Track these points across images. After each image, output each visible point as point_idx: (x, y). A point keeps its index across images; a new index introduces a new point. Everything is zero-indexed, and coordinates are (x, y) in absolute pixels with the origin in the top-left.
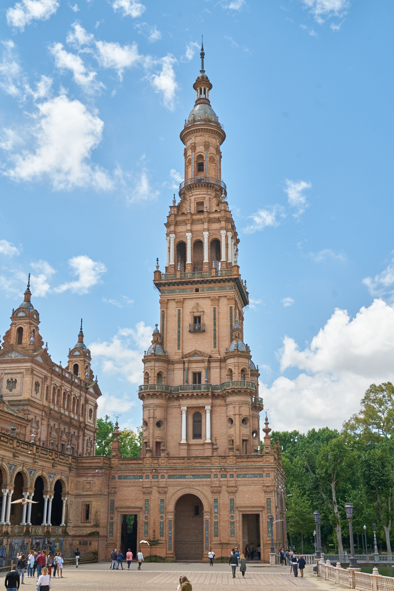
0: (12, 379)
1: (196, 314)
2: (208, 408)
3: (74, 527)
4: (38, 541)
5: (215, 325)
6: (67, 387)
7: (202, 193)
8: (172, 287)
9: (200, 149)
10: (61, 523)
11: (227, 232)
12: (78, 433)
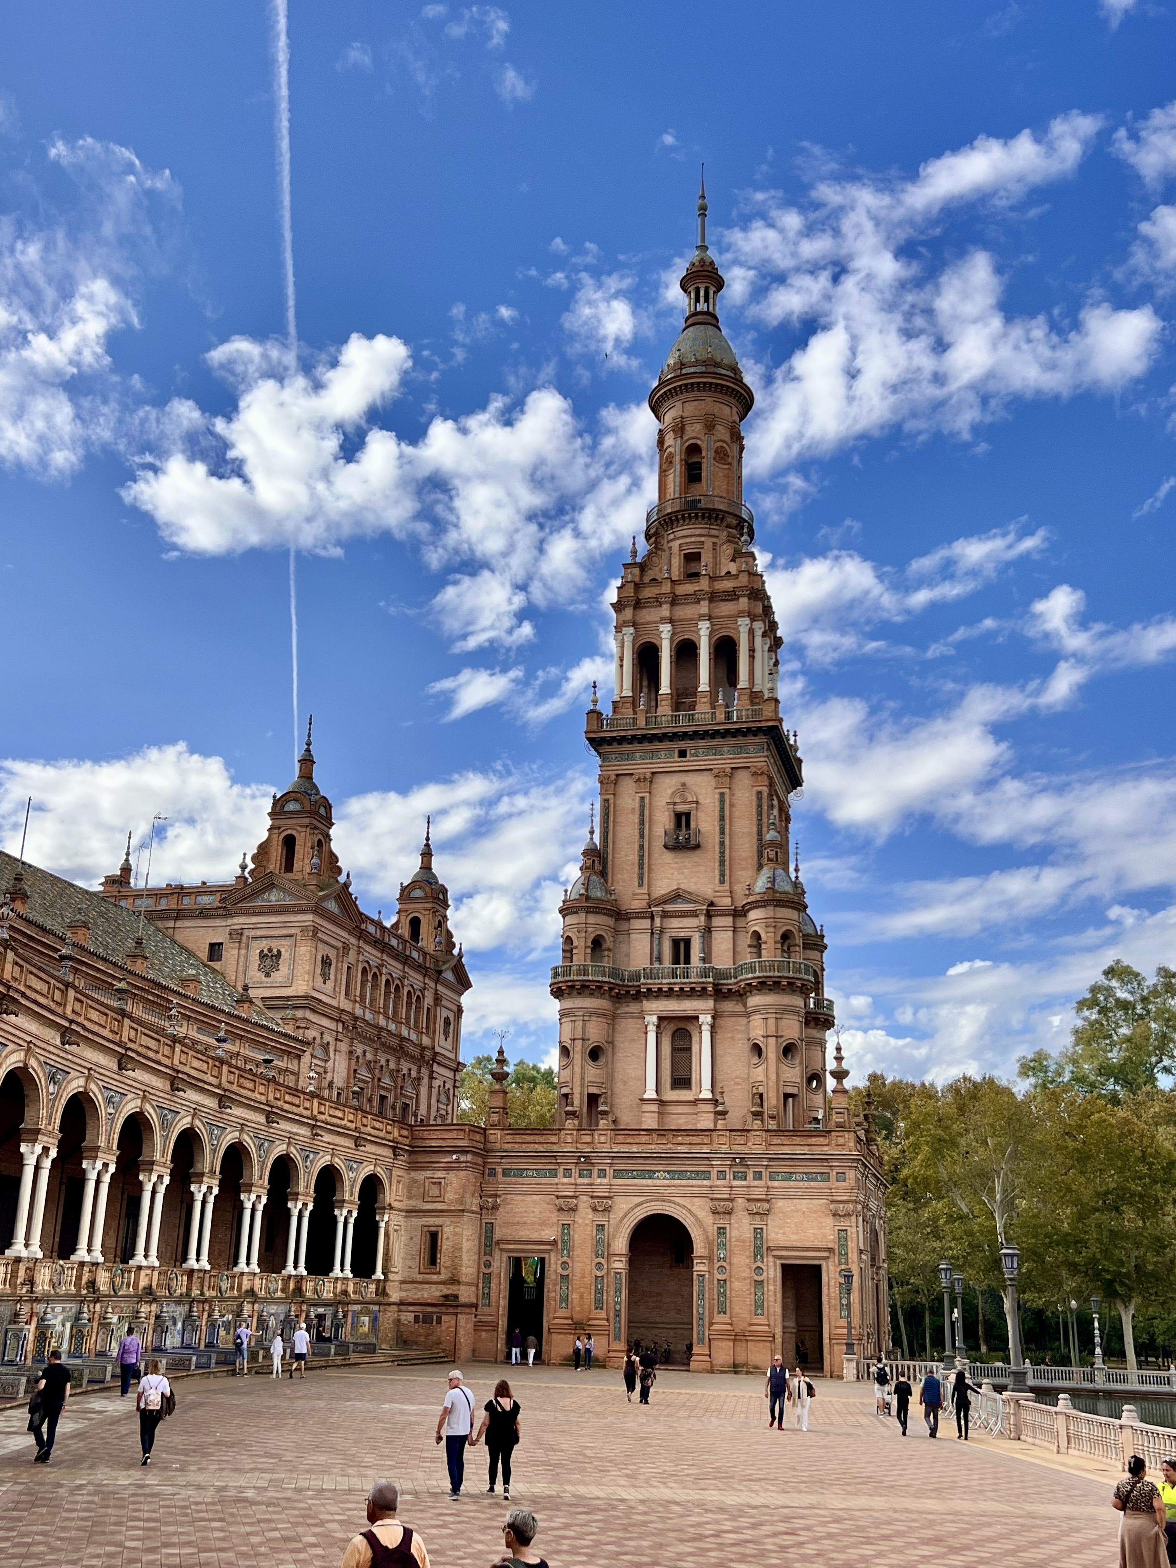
0: (270, 950)
1: (681, 808)
2: (706, 1019)
3: (403, 1282)
4: (321, 1310)
5: (722, 832)
6: (394, 968)
7: (697, 532)
8: (627, 747)
9: (694, 430)
10: (374, 1272)
11: (753, 620)
12: (419, 1072)
